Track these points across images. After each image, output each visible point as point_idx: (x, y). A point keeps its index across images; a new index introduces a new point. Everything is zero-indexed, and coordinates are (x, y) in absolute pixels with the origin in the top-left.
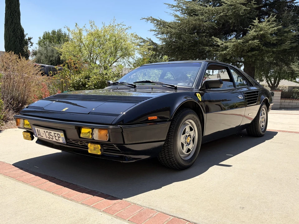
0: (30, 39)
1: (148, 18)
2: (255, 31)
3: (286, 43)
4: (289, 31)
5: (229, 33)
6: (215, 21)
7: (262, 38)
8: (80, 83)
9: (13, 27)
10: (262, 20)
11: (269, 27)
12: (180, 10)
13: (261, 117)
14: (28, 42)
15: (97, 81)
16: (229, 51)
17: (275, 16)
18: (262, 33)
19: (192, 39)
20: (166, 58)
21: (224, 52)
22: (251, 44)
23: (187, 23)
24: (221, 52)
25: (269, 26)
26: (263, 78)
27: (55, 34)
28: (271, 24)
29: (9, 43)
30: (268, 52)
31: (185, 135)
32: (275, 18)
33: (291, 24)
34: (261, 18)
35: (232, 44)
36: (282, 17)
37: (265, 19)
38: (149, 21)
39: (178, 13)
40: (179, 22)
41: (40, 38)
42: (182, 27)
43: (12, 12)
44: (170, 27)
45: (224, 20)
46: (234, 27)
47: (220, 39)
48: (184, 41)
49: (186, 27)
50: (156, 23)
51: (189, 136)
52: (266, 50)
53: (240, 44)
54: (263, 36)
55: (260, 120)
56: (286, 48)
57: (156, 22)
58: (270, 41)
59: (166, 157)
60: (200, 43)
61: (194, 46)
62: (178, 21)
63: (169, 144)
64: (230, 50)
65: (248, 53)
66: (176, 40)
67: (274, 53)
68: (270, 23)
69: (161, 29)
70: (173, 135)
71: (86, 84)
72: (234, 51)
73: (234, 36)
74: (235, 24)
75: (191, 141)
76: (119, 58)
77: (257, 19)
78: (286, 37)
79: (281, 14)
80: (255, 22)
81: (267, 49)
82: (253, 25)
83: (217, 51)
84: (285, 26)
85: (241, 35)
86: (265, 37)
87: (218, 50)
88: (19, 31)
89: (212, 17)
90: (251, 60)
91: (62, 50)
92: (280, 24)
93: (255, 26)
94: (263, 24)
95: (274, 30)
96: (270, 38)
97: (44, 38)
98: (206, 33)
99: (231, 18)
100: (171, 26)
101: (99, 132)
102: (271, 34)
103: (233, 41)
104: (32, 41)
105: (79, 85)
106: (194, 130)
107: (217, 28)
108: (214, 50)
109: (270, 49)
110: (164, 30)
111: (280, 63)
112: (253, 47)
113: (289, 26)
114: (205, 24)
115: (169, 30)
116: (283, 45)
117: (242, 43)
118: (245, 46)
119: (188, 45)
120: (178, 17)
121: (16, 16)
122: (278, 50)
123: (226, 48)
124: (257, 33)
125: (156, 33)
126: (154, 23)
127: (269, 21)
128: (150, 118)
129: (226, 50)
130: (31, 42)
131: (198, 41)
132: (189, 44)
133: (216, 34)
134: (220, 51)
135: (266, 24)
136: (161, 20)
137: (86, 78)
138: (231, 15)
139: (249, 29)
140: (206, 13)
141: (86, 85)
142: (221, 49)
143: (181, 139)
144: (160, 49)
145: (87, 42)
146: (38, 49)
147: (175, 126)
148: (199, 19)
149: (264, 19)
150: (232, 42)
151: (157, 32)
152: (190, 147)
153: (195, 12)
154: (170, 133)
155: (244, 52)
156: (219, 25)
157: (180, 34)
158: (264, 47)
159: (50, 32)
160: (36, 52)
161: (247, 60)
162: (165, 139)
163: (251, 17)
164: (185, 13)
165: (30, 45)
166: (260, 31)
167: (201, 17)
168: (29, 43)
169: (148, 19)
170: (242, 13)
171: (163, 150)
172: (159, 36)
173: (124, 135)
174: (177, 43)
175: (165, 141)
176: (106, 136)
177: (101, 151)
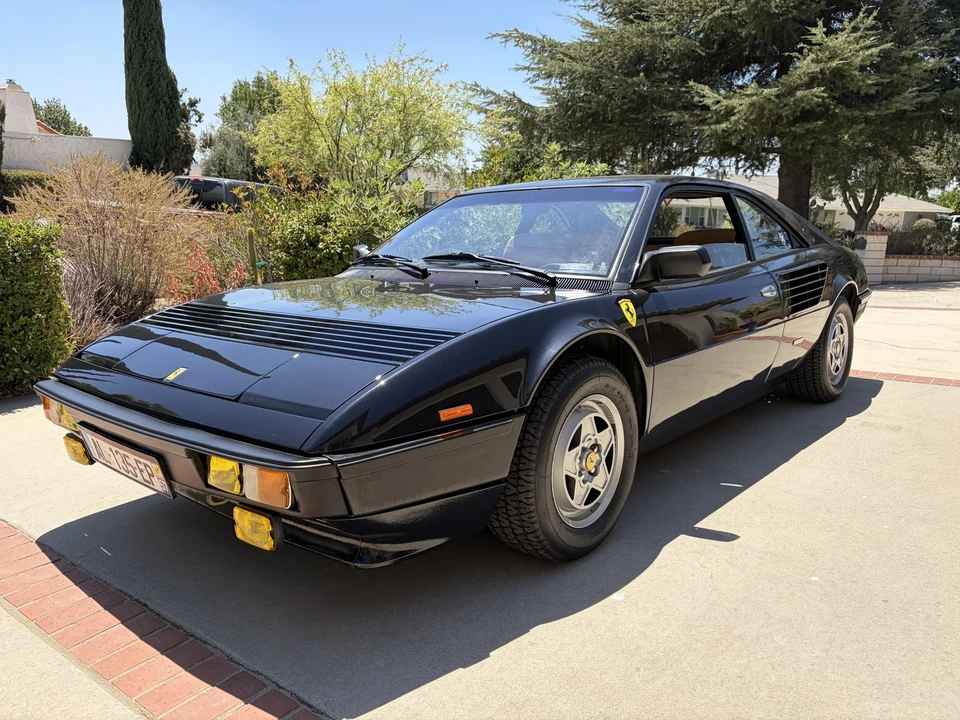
0: (193, 104)
1: (507, 33)
2: (817, 61)
3: (906, 94)
4: (915, 55)
5: (737, 66)
6: (698, 33)
7: (834, 79)
8: (301, 236)
9: (147, 71)
10: (837, 25)
11: (855, 46)
12: (597, 5)
13: (832, 342)
14: (189, 112)
15: (349, 231)
16: (736, 122)
17: (875, 14)
18: (834, 64)
19: (630, 91)
20: (555, 150)
21: (724, 126)
22: (801, 99)
23: (616, 45)
24: (713, 127)
25: (858, 43)
26: (833, 193)
27: (263, 87)
28: (861, 37)
29: (139, 115)
30: (853, 121)
31: (578, 449)
32: (875, 18)
33: (921, 35)
34: (833, 19)
35: (747, 101)
36: (894, 16)
37: (846, 23)
38: (512, 43)
39: (593, 17)
40: (596, 40)
41: (224, 99)
42: (602, 57)
43: (142, 31)
44: (571, 58)
45: (726, 31)
46: (753, 48)
47: (712, 87)
48: (610, 97)
49: (614, 56)
50: (530, 47)
51: (593, 447)
52: (846, 117)
53: (769, 99)
54: (838, 73)
55: (830, 351)
56: (906, 107)
57: (529, 43)
58: (860, 88)
60: (653, 102)
61: (636, 110)
62: (591, 40)
63: (521, 489)
64: (739, 119)
65: (793, 125)
66: (586, 95)
67: (871, 123)
68: (859, 33)
69: (545, 63)
70: (534, 457)
71: (317, 240)
72: (753, 122)
73: (754, 74)
74: (756, 39)
75: (599, 462)
76: (417, 157)
77: (820, 23)
78: (905, 75)
79: (893, 7)
80: (815, 34)
81: (849, 114)
82: (809, 43)
83: (703, 122)
84: (902, 41)
85: (773, 70)
86: (843, 77)
87: (706, 119)
88: (164, 83)
89: (691, 21)
90: (800, 147)
91: (257, 138)
92: (889, 38)
93: (815, 44)
94: (840, 40)
95: (871, 55)
96: (859, 81)
97: (235, 99)
98: (671, 70)
99: (746, 23)
100: (573, 55)
101: (261, 477)
102: (862, 68)
103: (748, 93)
104: (199, 107)
105: (300, 244)
106: (610, 427)
107: (704, 54)
108: (695, 119)
109: (857, 113)
110: (552, 66)
111: (884, 150)
112: (808, 107)
113: (915, 41)
114: (668, 44)
115: (565, 65)
116: (896, 98)
117: (777, 96)
118: (786, 105)
119: (619, 107)
120: (591, 25)
121: (152, 42)
122: (883, 113)
123: (730, 112)
124: (822, 65)
125: (531, 75)
126: (524, 47)
127: (855, 29)
128: (445, 415)
129: (728, 120)
130: (196, 112)
131: (647, 96)
132: (624, 104)
133: (702, 72)
134: (710, 124)
135: (848, 39)
136: (544, 36)
137: (319, 221)
138: (745, 13)
139: (797, 54)
140: (672, 10)
141: (318, 242)
142: (714, 118)
143: (566, 462)
144: (543, 122)
145: (326, 115)
146: (216, 129)
147: (542, 427)
148: (651, 31)
149: (841, 21)
150: (747, 95)
151: (534, 73)
152: (598, 483)
153: (641, 11)
154: (524, 452)
155: (782, 125)
156: (710, 47)
157: (597, 78)
158: (841, 106)
159: (251, 80)
160: (211, 140)
161: (789, 147)
162: (506, 475)
163: (804, 17)
164: (610, 15)
165: (194, 119)
166: (831, 58)
167: (657, 25)
168: (192, 113)
169: (507, 38)
170: (776, 7)
171: (503, 504)
172: (541, 83)
173: (347, 490)
174: (590, 102)
175: (505, 480)
176: (285, 492)
177: (273, 538)
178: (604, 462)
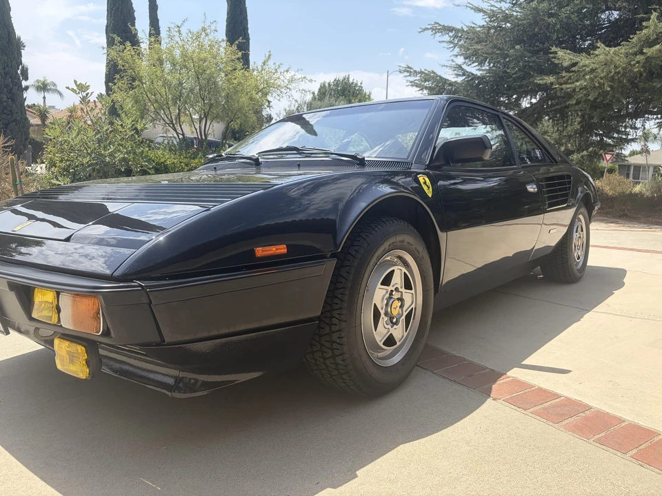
13: (575, 235)
55: (574, 242)
59: (323, 352)
63: (334, 328)
70: (347, 296)
101: (74, 303)
128: (260, 252)
147: (353, 272)
162: (319, 314)
175: (318, 318)
176: (96, 317)
177: (88, 367)
178: (404, 317)
